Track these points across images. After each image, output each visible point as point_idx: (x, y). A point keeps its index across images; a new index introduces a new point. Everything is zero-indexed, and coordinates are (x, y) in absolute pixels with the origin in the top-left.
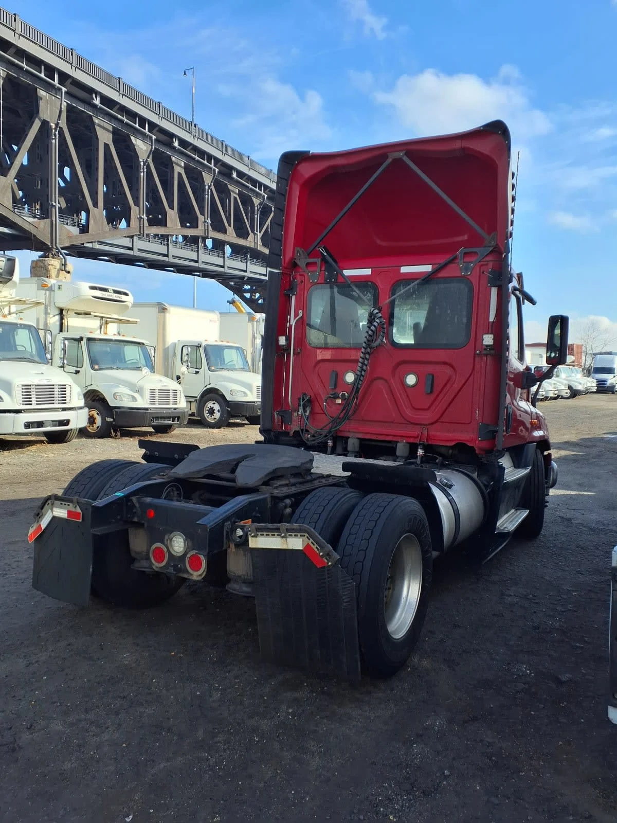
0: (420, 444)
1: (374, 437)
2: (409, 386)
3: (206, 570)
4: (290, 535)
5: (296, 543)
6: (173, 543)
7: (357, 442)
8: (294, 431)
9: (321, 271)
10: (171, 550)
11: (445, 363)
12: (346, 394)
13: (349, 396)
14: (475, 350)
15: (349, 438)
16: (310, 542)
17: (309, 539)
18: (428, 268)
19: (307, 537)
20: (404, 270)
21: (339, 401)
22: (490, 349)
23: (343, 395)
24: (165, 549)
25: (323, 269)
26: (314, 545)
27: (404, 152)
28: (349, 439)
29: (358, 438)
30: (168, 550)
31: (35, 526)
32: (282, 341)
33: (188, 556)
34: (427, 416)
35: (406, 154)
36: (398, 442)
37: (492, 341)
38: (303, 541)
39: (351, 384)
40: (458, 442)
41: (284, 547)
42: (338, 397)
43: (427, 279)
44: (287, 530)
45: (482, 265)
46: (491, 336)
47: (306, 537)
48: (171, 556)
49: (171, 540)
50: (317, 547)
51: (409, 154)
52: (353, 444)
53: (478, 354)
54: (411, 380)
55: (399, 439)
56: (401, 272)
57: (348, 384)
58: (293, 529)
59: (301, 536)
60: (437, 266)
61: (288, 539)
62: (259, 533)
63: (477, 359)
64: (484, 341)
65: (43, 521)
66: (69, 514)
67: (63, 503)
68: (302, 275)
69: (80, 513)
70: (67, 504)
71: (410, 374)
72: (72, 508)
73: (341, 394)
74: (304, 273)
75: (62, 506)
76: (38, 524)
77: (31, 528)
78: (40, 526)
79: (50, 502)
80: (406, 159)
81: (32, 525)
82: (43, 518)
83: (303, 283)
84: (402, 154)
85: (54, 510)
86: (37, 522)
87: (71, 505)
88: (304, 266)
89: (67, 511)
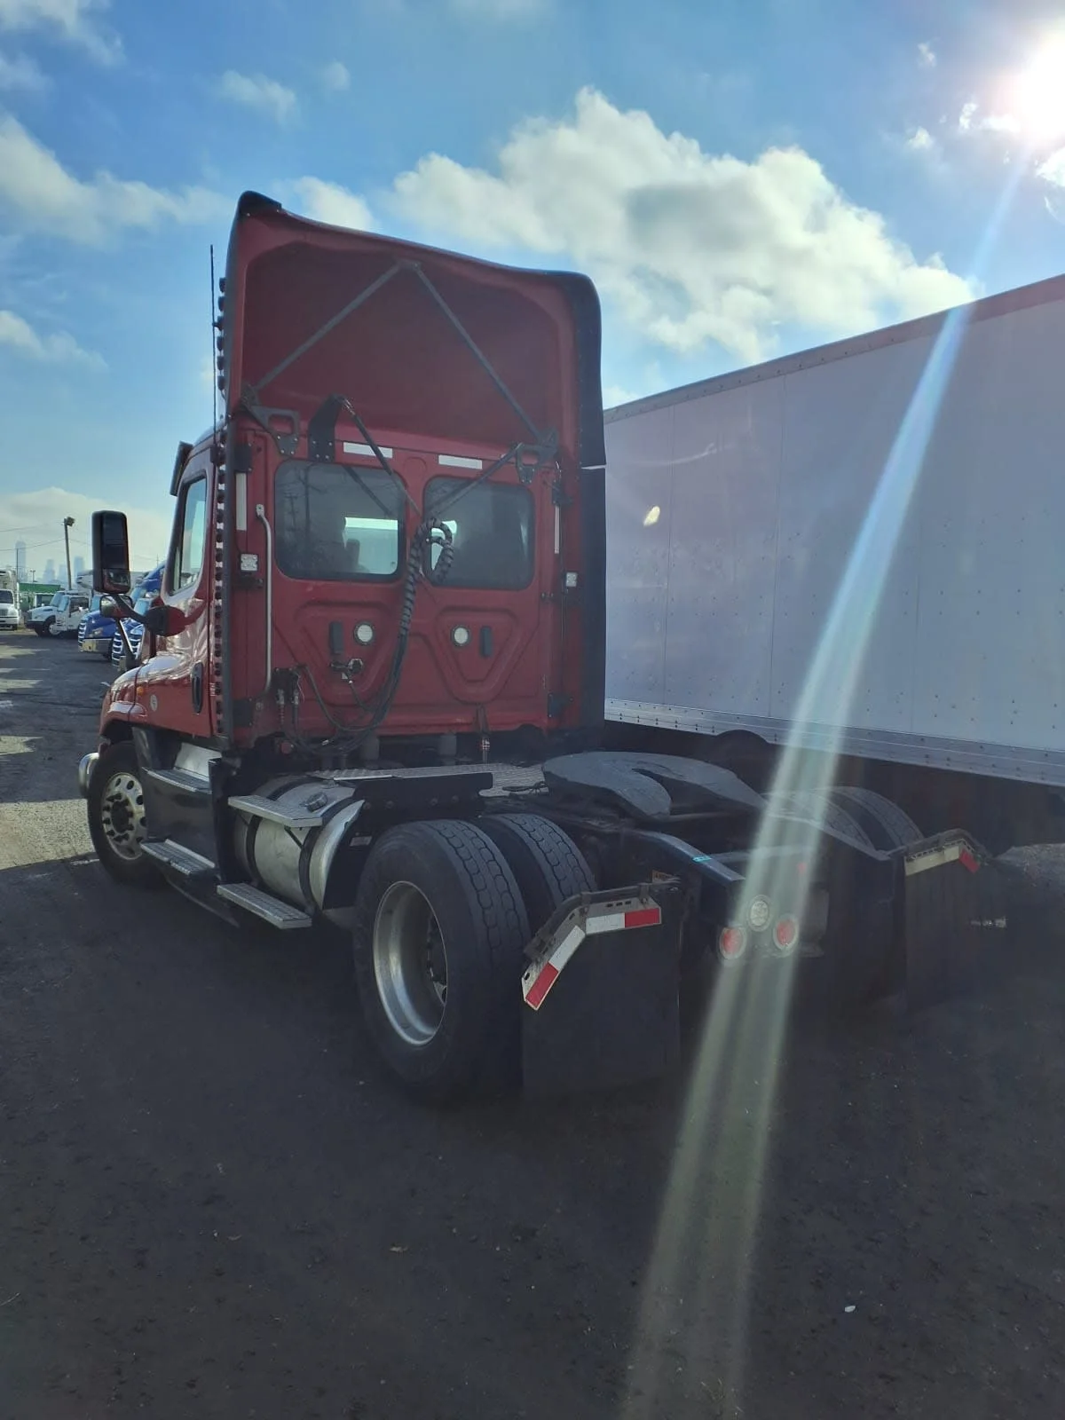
0: (484, 733)
1: (408, 731)
2: (459, 646)
4: (946, 846)
6: (751, 915)
7: (377, 742)
8: (257, 737)
9: (301, 435)
10: (751, 926)
11: (506, 611)
12: (361, 663)
13: (367, 667)
14: (540, 594)
16: (966, 848)
18: (477, 464)
19: (964, 842)
20: (444, 460)
21: (346, 676)
22: (570, 593)
23: (356, 663)
24: (742, 928)
25: (306, 432)
27: (419, 263)
29: (379, 737)
30: (747, 928)
31: (535, 973)
32: (249, 563)
33: (777, 925)
34: (484, 691)
35: (421, 268)
36: (441, 734)
37: (576, 583)
38: (959, 848)
39: (368, 643)
40: (522, 723)
41: (942, 862)
42: (345, 668)
44: (946, 840)
45: (544, 472)
46: (574, 576)
49: (750, 911)
50: (972, 851)
51: (426, 267)
52: (371, 746)
53: (543, 599)
55: (444, 730)
56: (440, 463)
57: (362, 644)
58: (951, 837)
59: (958, 842)
61: (945, 851)
62: (916, 855)
63: (542, 605)
64: (566, 582)
65: (556, 954)
66: (629, 919)
67: (614, 903)
68: (261, 437)
69: (658, 909)
70: (623, 901)
71: (459, 627)
72: (636, 905)
73: (351, 663)
74: (266, 434)
75: (610, 910)
76: (542, 966)
77: (526, 979)
78: (550, 968)
79: (576, 911)
80: (421, 275)
81: (526, 974)
82: (556, 950)
83: (262, 452)
84: (416, 265)
85: (587, 924)
86: (537, 963)
87: (635, 900)
88: (265, 421)
89: (623, 915)
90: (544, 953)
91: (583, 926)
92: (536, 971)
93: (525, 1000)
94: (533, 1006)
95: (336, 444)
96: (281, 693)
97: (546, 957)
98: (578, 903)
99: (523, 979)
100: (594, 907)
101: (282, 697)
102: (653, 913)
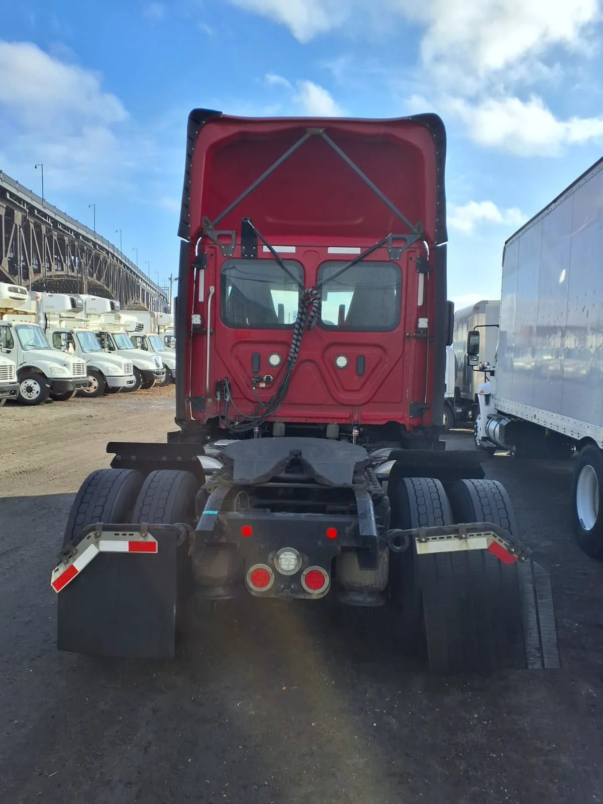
0: (354, 425)
1: (303, 421)
2: (340, 368)
3: (330, 586)
4: (470, 536)
5: (479, 543)
6: (279, 561)
7: (283, 426)
8: (207, 419)
9: (236, 244)
10: (278, 570)
11: (377, 345)
12: (271, 377)
13: (275, 379)
14: (405, 333)
15: (274, 422)
16: (496, 540)
17: (496, 537)
18: (357, 251)
19: (494, 535)
20: (332, 250)
21: (263, 385)
22: (423, 332)
23: (268, 378)
24: (269, 570)
25: (239, 242)
26: (501, 542)
27: (324, 129)
28: (274, 424)
29: (284, 423)
30: (275, 570)
31: (62, 569)
32: (196, 319)
33: (305, 573)
34: (359, 397)
35: (325, 132)
36: (328, 424)
37: (427, 325)
38: (488, 540)
39: (277, 366)
40: (389, 420)
41: (464, 548)
42: (262, 381)
43: (356, 261)
44: (469, 530)
45: (410, 252)
46: (426, 320)
47: (492, 534)
48: (279, 576)
49: (278, 558)
50: (505, 544)
51: (328, 131)
52: (279, 428)
53: (407, 337)
54: (342, 362)
55: (330, 421)
56: (329, 252)
57: (272, 366)
58: (476, 528)
59: (485, 534)
60: (367, 249)
61: (468, 540)
62: (430, 538)
63: (406, 341)
64: (419, 324)
65: (77, 560)
66: (132, 545)
67: (121, 533)
68: (213, 247)
69: (155, 543)
70: (128, 533)
71: (340, 356)
72: (137, 537)
73: (265, 377)
74: (215, 246)
75: (116, 537)
76: (68, 566)
77: (55, 572)
78: (73, 569)
79: (92, 534)
80: (325, 136)
81: (56, 569)
82: (78, 558)
83: (214, 257)
84: (321, 131)
85: (100, 544)
86: (65, 564)
87: (136, 534)
88: (215, 238)
89: (127, 543)
90: (70, 557)
91: (97, 544)
92: (64, 568)
93: (51, 585)
94: (55, 590)
95: (259, 247)
96: (218, 394)
97: (71, 560)
98: (93, 529)
99: (53, 572)
100: (104, 533)
101: (219, 396)
102: (151, 546)
